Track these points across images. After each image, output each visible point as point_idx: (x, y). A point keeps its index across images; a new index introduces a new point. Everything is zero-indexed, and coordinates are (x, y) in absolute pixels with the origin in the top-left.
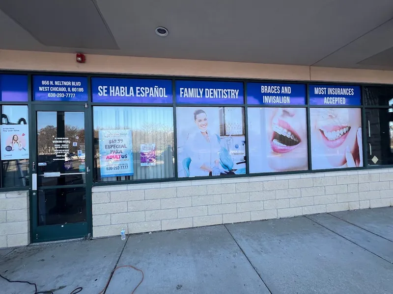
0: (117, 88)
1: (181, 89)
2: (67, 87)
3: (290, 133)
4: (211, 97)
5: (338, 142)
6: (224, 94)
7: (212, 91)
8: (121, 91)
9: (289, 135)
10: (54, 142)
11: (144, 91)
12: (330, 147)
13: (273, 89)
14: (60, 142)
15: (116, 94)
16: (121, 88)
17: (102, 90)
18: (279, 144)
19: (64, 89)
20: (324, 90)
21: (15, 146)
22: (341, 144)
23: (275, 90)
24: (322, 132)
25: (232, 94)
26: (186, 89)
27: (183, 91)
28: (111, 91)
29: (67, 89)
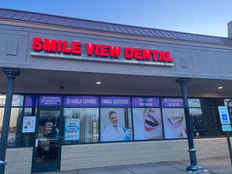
0: (75, 100)
1: (103, 100)
2: (53, 100)
3: (153, 120)
4: (116, 103)
5: (178, 125)
6: (122, 102)
7: (117, 101)
8: (77, 101)
9: (153, 121)
10: (46, 124)
11: (87, 101)
12: (173, 127)
13: (144, 100)
14: (49, 124)
15: (74, 102)
16: (77, 100)
17: (68, 101)
18: (148, 125)
19: (52, 101)
20: (168, 100)
21: (29, 126)
22: (179, 126)
23: (145, 100)
24: (169, 120)
25: (125, 102)
26: (105, 100)
27: (104, 101)
28: (72, 101)
29: (53, 101)
